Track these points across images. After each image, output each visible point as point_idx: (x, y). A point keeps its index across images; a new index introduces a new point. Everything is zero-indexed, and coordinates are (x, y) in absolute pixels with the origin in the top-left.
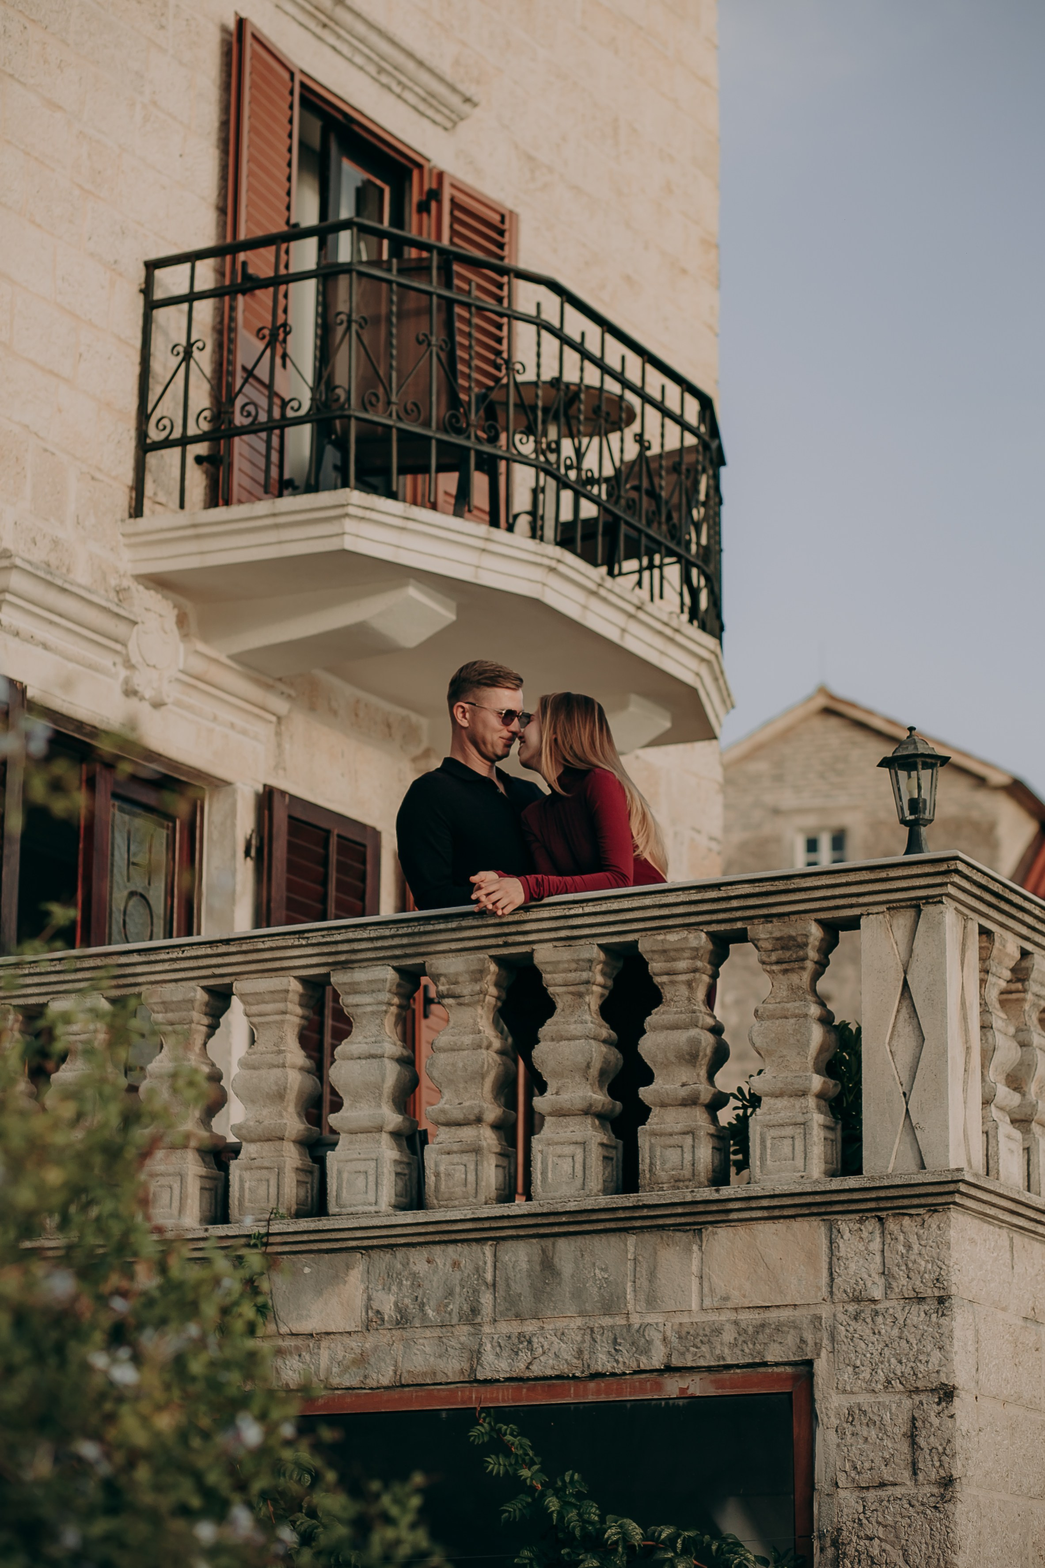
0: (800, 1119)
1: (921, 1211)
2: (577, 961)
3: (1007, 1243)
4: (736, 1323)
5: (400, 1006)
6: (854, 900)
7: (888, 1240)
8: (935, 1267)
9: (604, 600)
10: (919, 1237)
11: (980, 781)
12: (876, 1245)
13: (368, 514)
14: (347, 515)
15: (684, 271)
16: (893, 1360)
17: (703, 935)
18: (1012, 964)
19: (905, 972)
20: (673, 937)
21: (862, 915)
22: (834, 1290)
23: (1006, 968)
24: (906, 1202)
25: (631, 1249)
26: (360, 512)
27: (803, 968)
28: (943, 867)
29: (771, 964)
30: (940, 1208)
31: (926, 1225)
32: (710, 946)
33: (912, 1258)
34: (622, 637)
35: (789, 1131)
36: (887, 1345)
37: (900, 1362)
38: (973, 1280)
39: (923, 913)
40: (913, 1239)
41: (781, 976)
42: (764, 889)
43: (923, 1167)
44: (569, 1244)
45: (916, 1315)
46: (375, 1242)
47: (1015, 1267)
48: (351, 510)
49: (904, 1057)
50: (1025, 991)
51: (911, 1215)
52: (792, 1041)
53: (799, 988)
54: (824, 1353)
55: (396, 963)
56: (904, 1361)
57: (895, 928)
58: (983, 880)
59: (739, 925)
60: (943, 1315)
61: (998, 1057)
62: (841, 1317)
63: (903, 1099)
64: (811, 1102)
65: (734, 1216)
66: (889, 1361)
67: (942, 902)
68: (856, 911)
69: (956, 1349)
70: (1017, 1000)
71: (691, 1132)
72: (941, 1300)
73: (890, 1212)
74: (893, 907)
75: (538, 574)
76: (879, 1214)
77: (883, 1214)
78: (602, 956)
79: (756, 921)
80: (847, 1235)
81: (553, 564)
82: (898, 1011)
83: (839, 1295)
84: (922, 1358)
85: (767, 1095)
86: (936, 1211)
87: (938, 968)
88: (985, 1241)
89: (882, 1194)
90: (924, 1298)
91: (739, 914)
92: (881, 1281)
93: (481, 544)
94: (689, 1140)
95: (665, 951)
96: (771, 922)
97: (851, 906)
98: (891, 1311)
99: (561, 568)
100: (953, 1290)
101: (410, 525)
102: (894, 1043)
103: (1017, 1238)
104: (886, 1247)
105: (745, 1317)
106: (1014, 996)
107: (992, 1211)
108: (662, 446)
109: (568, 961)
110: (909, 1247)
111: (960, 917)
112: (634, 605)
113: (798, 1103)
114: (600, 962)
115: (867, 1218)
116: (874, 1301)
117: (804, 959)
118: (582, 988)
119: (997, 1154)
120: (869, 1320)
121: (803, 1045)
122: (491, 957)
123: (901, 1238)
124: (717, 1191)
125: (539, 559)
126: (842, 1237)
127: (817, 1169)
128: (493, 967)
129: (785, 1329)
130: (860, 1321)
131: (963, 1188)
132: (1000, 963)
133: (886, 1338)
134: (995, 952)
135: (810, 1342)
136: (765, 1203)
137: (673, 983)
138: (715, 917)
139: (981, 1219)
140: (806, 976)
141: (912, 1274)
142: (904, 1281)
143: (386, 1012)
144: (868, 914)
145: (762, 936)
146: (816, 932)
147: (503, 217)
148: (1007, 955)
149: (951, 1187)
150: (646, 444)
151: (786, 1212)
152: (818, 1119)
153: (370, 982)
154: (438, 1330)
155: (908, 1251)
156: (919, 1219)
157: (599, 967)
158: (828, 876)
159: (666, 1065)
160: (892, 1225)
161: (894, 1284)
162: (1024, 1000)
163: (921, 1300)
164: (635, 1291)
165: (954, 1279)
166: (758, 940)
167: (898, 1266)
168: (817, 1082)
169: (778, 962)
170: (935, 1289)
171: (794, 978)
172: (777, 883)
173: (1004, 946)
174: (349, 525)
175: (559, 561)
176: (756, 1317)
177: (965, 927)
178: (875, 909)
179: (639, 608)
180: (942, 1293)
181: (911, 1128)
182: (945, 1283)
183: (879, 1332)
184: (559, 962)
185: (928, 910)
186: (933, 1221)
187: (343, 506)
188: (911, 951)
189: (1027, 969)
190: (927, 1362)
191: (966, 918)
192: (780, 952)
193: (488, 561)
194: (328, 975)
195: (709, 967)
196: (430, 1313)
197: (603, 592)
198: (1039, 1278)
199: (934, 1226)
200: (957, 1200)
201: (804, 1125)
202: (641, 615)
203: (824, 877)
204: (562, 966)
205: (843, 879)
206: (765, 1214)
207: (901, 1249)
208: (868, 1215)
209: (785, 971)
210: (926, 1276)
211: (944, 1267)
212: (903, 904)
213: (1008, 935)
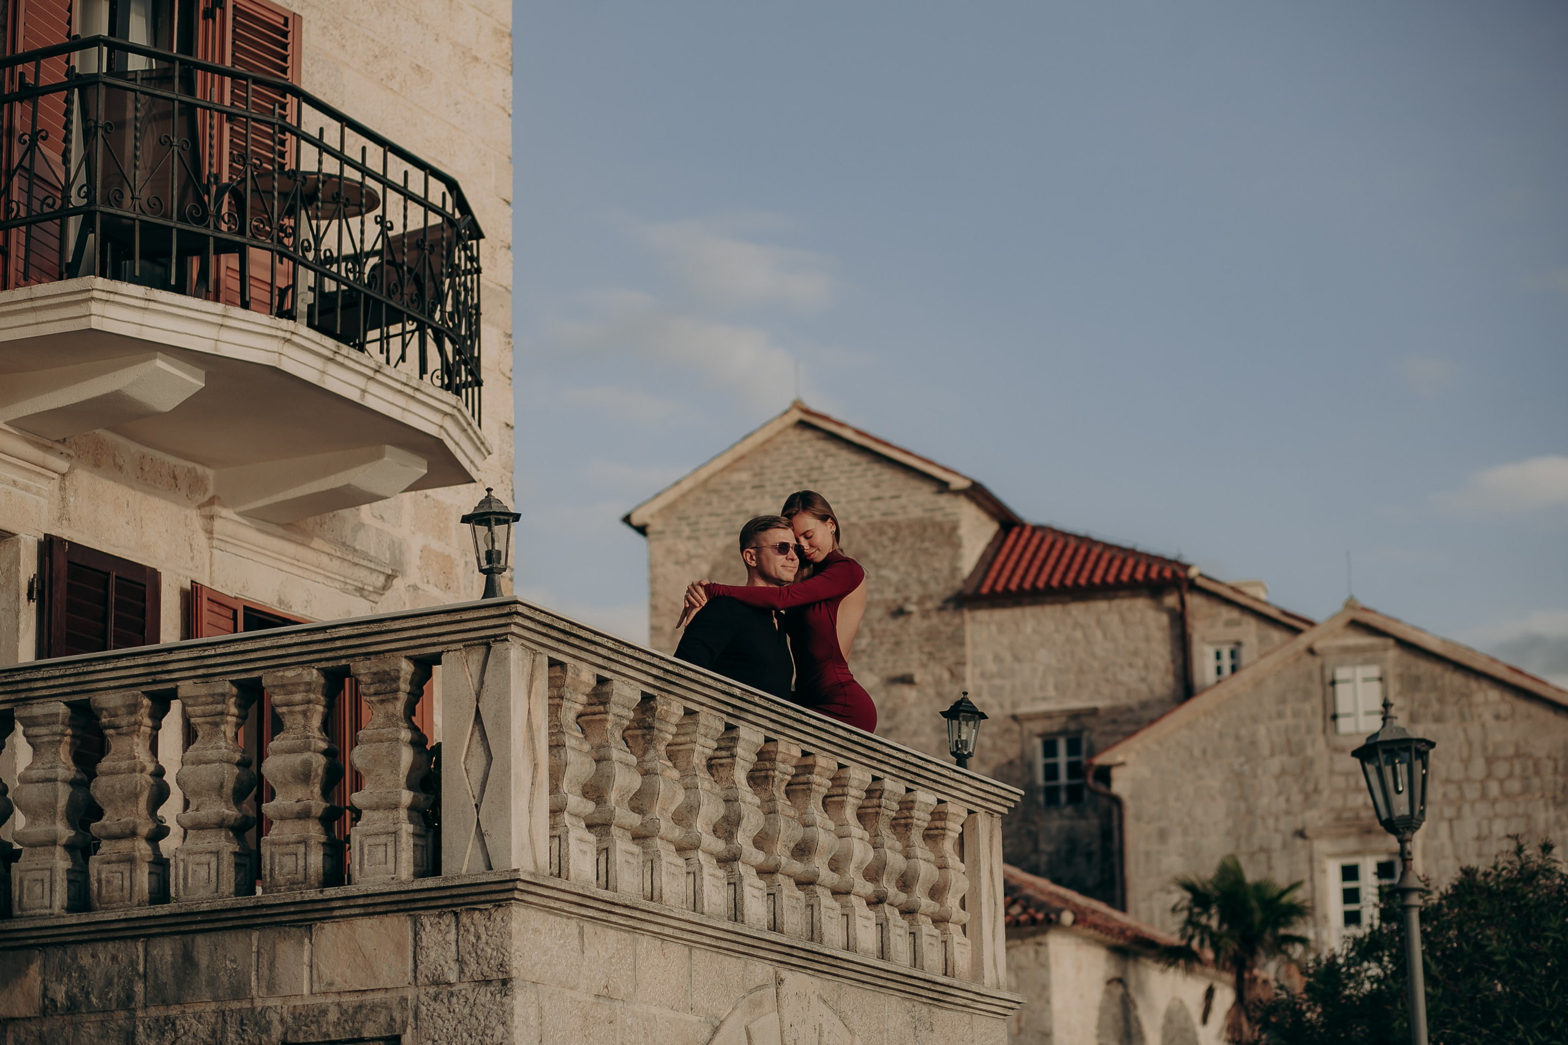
0: (392, 829)
1: (489, 906)
2: (213, 695)
3: (576, 931)
4: (339, 1005)
5: (73, 736)
6: (435, 640)
7: (462, 932)
8: (499, 954)
9: (342, 365)
10: (486, 929)
11: (943, 487)
12: (452, 936)
13: (112, 297)
14: (93, 299)
15: (476, 59)
16: (465, 1035)
17: (315, 672)
18: (588, 690)
19: (478, 701)
20: (290, 674)
21: (443, 652)
22: (418, 975)
23: (583, 694)
24: (475, 899)
25: (255, 943)
26: (104, 296)
27: (396, 699)
28: (506, 610)
29: (370, 695)
30: (504, 903)
31: (492, 918)
32: (322, 681)
33: (481, 946)
34: (362, 397)
35: (382, 839)
36: (460, 1022)
37: (470, 1036)
38: (536, 964)
39: (492, 649)
40: (482, 930)
41: (379, 706)
42: (361, 631)
43: (490, 867)
44: (205, 940)
45: (484, 996)
46: (49, 940)
47: (586, 952)
48: (96, 294)
49: (477, 774)
50: (606, 713)
51: (480, 910)
52: (385, 761)
53: (394, 715)
54: (409, 1030)
55: (66, 699)
56: (474, 1035)
57: (470, 663)
58: (548, 620)
59: (344, 662)
60: (506, 995)
61: (570, 772)
62: (423, 998)
63: (475, 810)
64: (403, 814)
65: (337, 913)
66: (461, 1035)
67: (506, 640)
68: (438, 649)
69: (516, 1023)
70: (600, 720)
71: (304, 842)
72: (504, 982)
73: (463, 908)
74: (469, 644)
75: (274, 345)
76: (454, 909)
77: (458, 909)
78: (234, 690)
79: (357, 659)
80: (428, 928)
81: (288, 336)
82: (472, 735)
83: (421, 979)
84: (488, 1032)
85: (366, 809)
86: (500, 906)
87: (504, 697)
88: (551, 930)
89: (455, 892)
90: (491, 981)
91: (342, 653)
92: (455, 967)
93: (219, 320)
94: (302, 848)
95: (283, 686)
96: (369, 659)
97: (434, 644)
98: (463, 992)
99: (295, 339)
100: (514, 973)
101: (152, 305)
102: (468, 761)
103: (588, 927)
104: (460, 937)
105: (346, 999)
106: (597, 717)
107: (557, 905)
108: (405, 226)
109: (206, 696)
110: (478, 938)
111: (529, 652)
112: (372, 369)
113: (391, 815)
114: (232, 696)
115: (445, 913)
116: (450, 984)
117: (397, 690)
118: (218, 719)
119: (567, 855)
120: (446, 1001)
121: (395, 765)
122: (143, 693)
123: (472, 929)
124: (321, 892)
125: (274, 332)
126: (424, 930)
127: (406, 871)
128: (146, 702)
129: (379, 1009)
130: (439, 1001)
131: (520, 885)
132: (575, 690)
133: (459, 1016)
134: (568, 681)
135: (398, 1020)
136: (361, 901)
137: (291, 713)
138: (323, 656)
139: (547, 911)
140: (400, 706)
141: (480, 961)
142: (474, 966)
143: (60, 742)
144: (448, 651)
145: (362, 671)
146: (406, 668)
147: (286, 19)
148: (582, 682)
149: (510, 885)
150: (389, 225)
151: (378, 909)
152: (407, 828)
153: (46, 716)
154: (101, 1015)
155: (477, 941)
156: (486, 913)
157: (233, 700)
158: (413, 619)
159: (285, 784)
160: (465, 919)
161: (466, 970)
162: (606, 720)
163: (488, 982)
164: (258, 979)
165: (514, 964)
166: (359, 675)
167: (469, 953)
168: (407, 797)
169: (376, 694)
170: (499, 973)
171: (390, 707)
172: (371, 626)
173: (578, 675)
174: (95, 307)
175: (293, 333)
176: (354, 999)
177: (534, 661)
178: (453, 647)
179: (376, 371)
180: (505, 976)
181: (481, 835)
182: (507, 968)
183: (454, 1011)
184: (198, 696)
185: (497, 647)
186: (498, 915)
187: (89, 290)
188: (482, 682)
189: (607, 693)
190: (492, 1036)
191: (535, 653)
192: (377, 685)
193: (226, 335)
194: (12, 710)
195: (322, 698)
196: (94, 1000)
197: (339, 358)
198: (613, 960)
199: (498, 919)
200: (516, 896)
201: (395, 834)
202: (379, 377)
203: (410, 620)
204: (200, 700)
205: (425, 621)
206: (362, 911)
207: (472, 939)
208: (446, 910)
209: (382, 702)
210: (492, 961)
211: (506, 954)
212: (476, 642)
213: (584, 666)
